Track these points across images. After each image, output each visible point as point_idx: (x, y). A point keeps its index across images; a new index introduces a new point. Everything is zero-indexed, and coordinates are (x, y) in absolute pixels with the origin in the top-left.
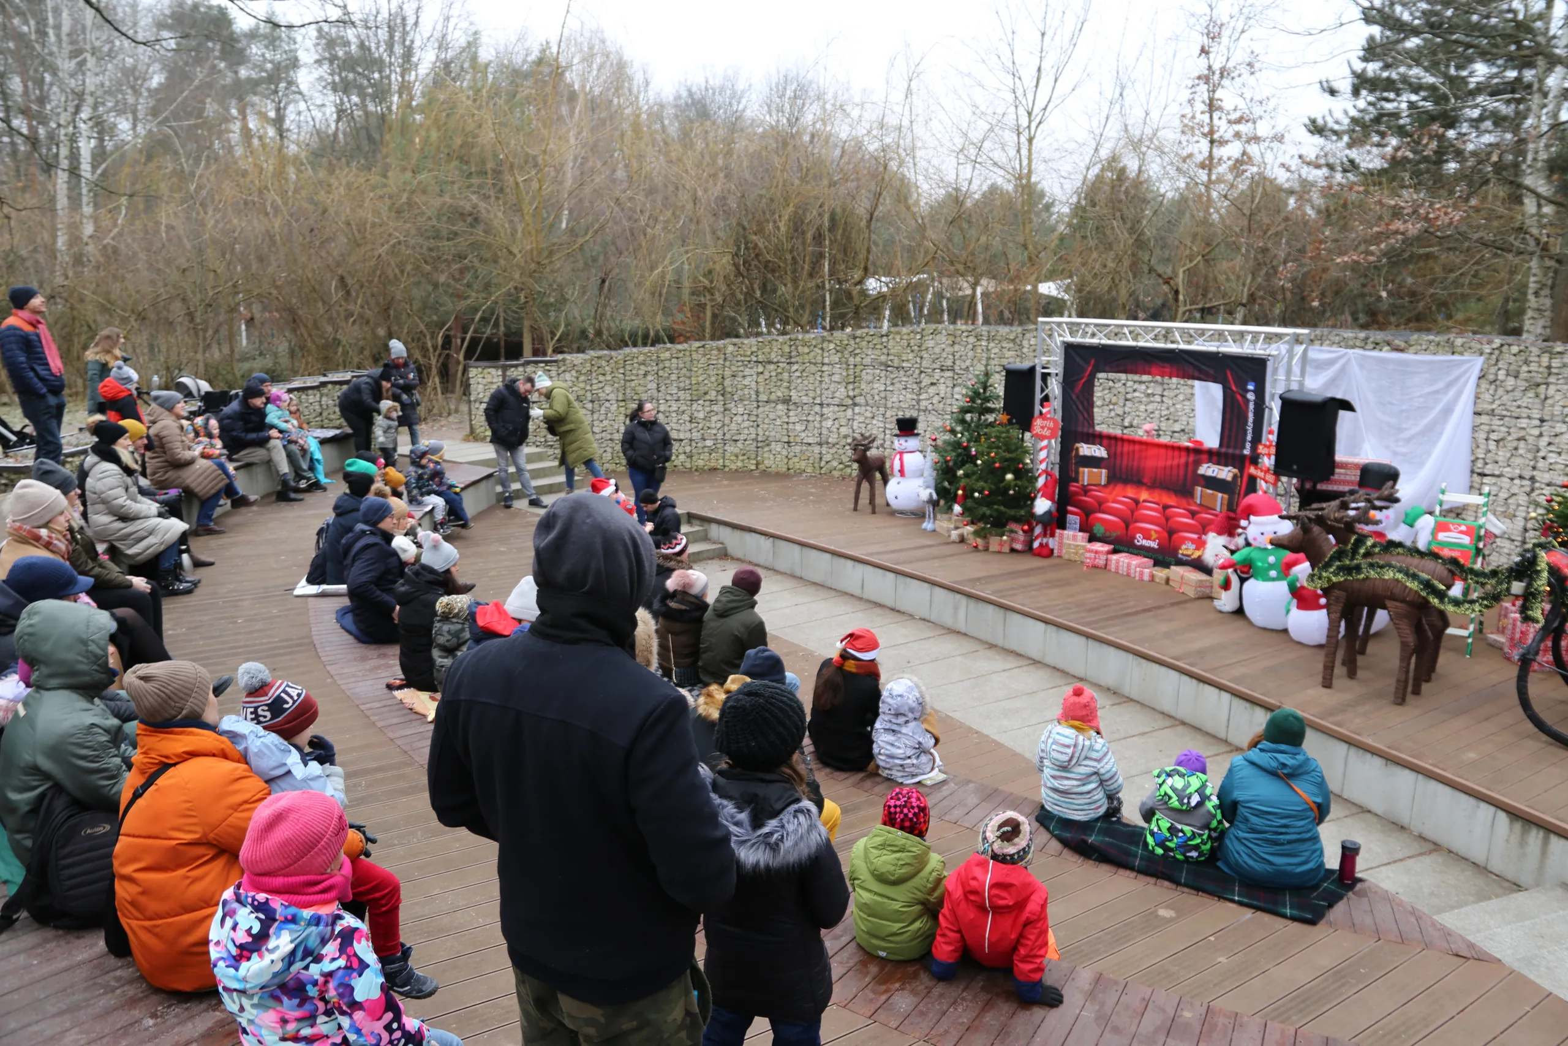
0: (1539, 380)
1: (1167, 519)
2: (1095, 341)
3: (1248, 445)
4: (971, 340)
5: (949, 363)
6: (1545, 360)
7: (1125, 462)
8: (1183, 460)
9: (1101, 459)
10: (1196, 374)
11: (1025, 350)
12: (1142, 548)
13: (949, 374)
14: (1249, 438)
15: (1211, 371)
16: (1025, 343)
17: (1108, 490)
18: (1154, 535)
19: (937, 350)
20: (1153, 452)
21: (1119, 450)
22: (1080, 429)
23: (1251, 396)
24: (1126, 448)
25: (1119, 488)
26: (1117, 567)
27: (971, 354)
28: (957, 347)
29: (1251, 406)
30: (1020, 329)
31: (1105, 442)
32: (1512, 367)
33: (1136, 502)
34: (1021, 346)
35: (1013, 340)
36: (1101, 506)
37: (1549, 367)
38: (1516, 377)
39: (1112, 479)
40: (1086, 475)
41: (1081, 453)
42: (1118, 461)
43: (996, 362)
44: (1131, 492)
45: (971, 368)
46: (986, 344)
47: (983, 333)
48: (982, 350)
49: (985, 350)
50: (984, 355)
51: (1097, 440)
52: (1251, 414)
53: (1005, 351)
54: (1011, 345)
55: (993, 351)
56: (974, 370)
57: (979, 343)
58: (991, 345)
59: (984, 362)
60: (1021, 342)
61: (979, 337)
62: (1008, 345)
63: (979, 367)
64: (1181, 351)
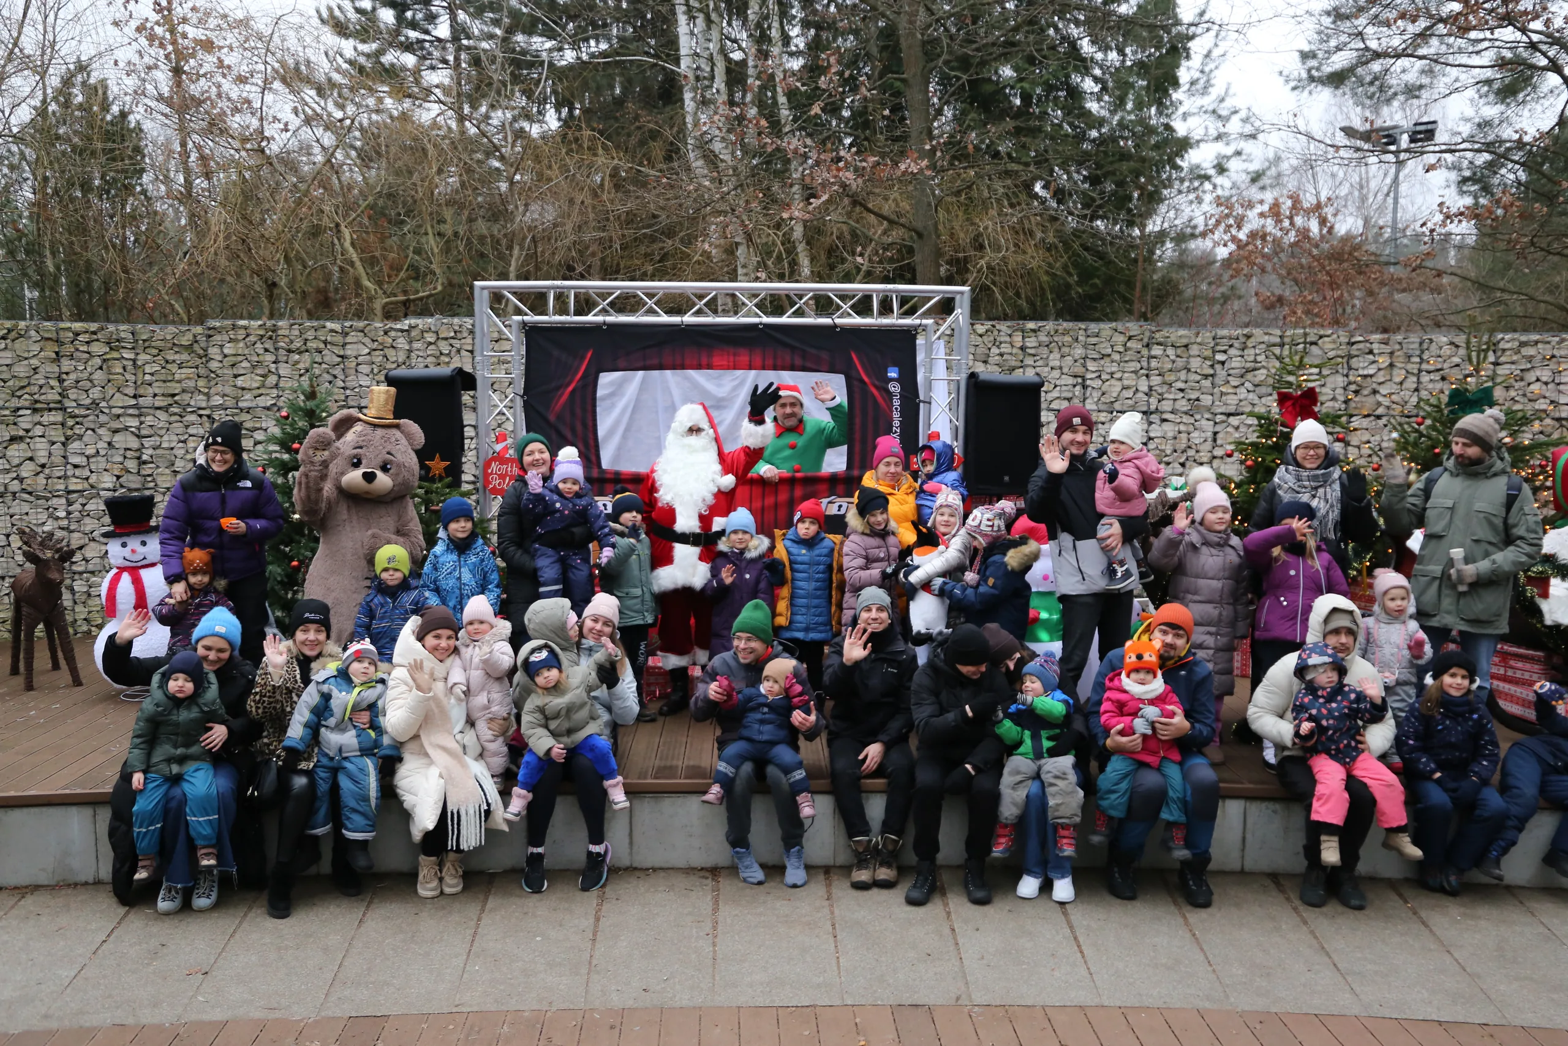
0: (1014, 363)
2: (590, 318)
4: (98, 348)
5: (53, 396)
6: (1018, 339)
10: (798, 361)
11: (214, 365)
13: (57, 417)
15: (824, 355)
16: (214, 351)
19: (21, 370)
23: (895, 388)
27: (99, 376)
28: (66, 364)
29: (896, 403)
30: (199, 329)
32: (979, 351)
34: (206, 357)
35: (189, 348)
37: (1023, 348)
38: (985, 362)
43: (157, 388)
45: (103, 404)
46: (132, 356)
47: (123, 335)
48: (124, 368)
49: (130, 368)
50: (128, 376)
51: (609, 487)
52: (896, 415)
53: (174, 368)
54: (185, 356)
55: (148, 369)
56: (110, 408)
57: (115, 355)
58: (143, 357)
59: (130, 391)
60: (205, 350)
61: (114, 344)
62: (177, 357)
63: (119, 400)
64: (766, 326)
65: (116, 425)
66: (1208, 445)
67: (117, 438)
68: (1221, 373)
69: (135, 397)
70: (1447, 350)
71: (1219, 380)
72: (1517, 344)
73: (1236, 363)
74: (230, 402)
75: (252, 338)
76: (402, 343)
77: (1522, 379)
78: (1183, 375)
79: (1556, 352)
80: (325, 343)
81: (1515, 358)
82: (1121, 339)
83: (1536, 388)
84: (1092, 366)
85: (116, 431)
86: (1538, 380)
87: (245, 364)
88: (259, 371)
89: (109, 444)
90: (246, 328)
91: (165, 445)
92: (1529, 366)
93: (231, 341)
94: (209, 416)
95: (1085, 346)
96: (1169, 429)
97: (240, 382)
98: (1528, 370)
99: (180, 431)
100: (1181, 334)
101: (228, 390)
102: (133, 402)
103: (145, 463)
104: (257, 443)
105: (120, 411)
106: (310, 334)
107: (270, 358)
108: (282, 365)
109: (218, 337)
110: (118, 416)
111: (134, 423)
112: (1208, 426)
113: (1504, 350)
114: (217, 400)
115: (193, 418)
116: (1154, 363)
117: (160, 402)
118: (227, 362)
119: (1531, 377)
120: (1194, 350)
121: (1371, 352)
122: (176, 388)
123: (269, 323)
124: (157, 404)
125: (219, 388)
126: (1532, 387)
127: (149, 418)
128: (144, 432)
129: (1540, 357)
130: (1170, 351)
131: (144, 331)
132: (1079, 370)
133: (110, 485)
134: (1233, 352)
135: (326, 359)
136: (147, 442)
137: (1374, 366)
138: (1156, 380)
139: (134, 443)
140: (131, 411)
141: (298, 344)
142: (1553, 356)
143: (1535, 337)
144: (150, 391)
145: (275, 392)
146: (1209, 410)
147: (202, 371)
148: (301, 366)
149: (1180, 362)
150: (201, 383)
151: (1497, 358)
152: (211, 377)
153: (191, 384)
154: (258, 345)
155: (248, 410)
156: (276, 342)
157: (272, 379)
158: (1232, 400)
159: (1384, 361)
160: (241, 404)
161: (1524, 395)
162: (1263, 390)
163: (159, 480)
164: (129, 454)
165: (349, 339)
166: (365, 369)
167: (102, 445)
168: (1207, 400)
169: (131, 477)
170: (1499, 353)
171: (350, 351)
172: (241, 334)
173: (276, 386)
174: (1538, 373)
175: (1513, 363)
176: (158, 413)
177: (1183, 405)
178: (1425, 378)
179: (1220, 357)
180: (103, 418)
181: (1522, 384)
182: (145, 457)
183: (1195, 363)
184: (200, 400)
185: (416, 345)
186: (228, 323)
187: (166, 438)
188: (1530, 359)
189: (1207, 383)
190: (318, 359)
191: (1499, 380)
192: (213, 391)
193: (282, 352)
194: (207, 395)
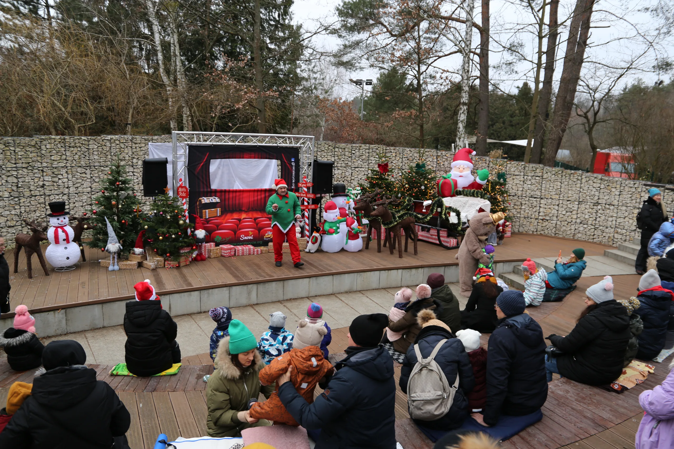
1: (257, 225)
2: (208, 143)
3: (293, 185)
7: (231, 202)
8: (263, 196)
9: (217, 203)
10: (267, 156)
12: (245, 241)
14: (294, 181)
15: (274, 154)
16: (43, 147)
17: (222, 218)
18: (251, 233)
20: (245, 195)
21: (227, 196)
22: (202, 190)
23: (293, 164)
24: (231, 195)
25: (229, 216)
26: (243, 253)
29: (294, 168)
30: (38, 139)
31: (218, 194)
33: (239, 220)
34: (40, 149)
35: (34, 146)
36: (218, 227)
39: (223, 213)
40: (207, 213)
41: (203, 202)
42: (227, 203)
43: (23, 161)
44: (236, 216)
45: (3, 167)
46: (13, 149)
47: (10, 141)
48: (11, 153)
49: (13, 153)
50: (13, 156)
51: (213, 194)
52: (294, 172)
53: (29, 153)
54: (33, 149)
55: (19, 154)
56: (6, 168)
57: (7, 149)
58: (17, 150)
59: (13, 162)
60: (40, 147)
61: (7, 144)
62: (30, 149)
63: (9, 165)
64: (260, 146)
65: (9, 174)
66: (350, 176)
67: (9, 179)
68: (354, 156)
69: (15, 164)
70: (409, 152)
71: (353, 158)
72: (424, 151)
73: (357, 154)
74: (49, 165)
75: (57, 142)
76: (108, 144)
77: (426, 160)
78: (343, 156)
80: (82, 144)
81: (424, 155)
82: (327, 146)
83: (429, 163)
84: (319, 153)
85: (8, 176)
87: (54, 152)
88: (59, 154)
89: (6, 181)
90: (54, 139)
91: (27, 181)
93: (49, 143)
94: (42, 170)
95: (317, 148)
96: (340, 172)
97: (53, 158)
99: (32, 176)
100: (343, 145)
101: (49, 161)
102: (15, 166)
103: (20, 187)
104: (59, 179)
105: (10, 169)
106: (77, 141)
107: (63, 149)
108: (67, 152)
109: (44, 142)
110: (9, 171)
111: (15, 173)
112: (350, 171)
114: (45, 165)
115: (36, 171)
116: (336, 153)
117: (24, 165)
118: (48, 151)
119: (428, 160)
120: (346, 150)
122: (30, 160)
123: (62, 137)
124: (24, 166)
125: (45, 160)
127: (20, 171)
128: (19, 176)
130: (340, 150)
131: (18, 140)
132: (316, 155)
133: (7, 196)
134: (357, 151)
135: (83, 150)
136: (20, 180)
138: (336, 158)
139: (15, 180)
140: (14, 169)
141: (73, 144)
142: (432, 155)
143: (428, 150)
144: (21, 161)
145: (65, 161)
146: (350, 166)
147: (39, 154)
148: (74, 152)
149: (343, 153)
150: (39, 158)
152: (42, 156)
153: (35, 159)
154: (59, 145)
155: (56, 168)
156: (65, 144)
157: (64, 157)
158: (356, 164)
159: (394, 154)
160: (53, 166)
162: (364, 161)
163: (25, 193)
164: (14, 184)
165: (90, 143)
166: (95, 153)
167: (3, 181)
168: (350, 164)
169: (15, 193)
171: (91, 147)
172: (53, 140)
173: (65, 159)
176: (24, 170)
177: (344, 165)
178: (404, 159)
179: (353, 152)
180: (4, 172)
182: (20, 185)
183: (347, 153)
184: (39, 164)
185: (113, 145)
186: (47, 137)
187: (27, 178)
188: (427, 155)
189: (350, 159)
190: (79, 149)
192: (43, 161)
193: (67, 147)
194: (41, 163)
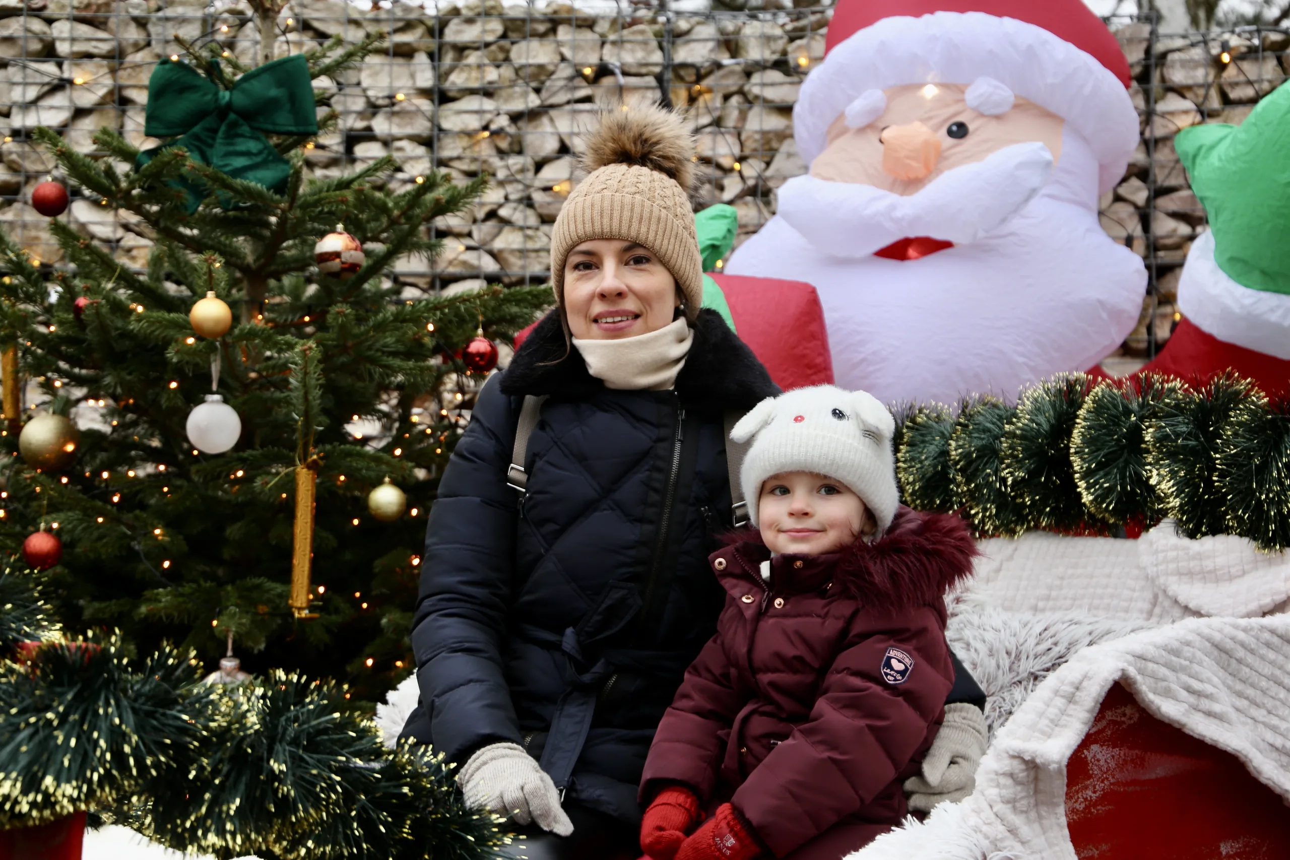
72: (496, 27)
77: (518, 149)
79: (611, 57)
81: (492, 74)
86: (564, 149)
92: (534, 101)
98: (533, 115)
113: (461, 50)
121: (48, 52)
126: (548, 173)
129: (565, 71)
137: (59, 99)
142: (603, 71)
151: (441, 76)
161: (528, 202)
170: (448, 59)
174: (563, 123)
175: (488, 92)
181: (515, 162)
191: (450, 149)
